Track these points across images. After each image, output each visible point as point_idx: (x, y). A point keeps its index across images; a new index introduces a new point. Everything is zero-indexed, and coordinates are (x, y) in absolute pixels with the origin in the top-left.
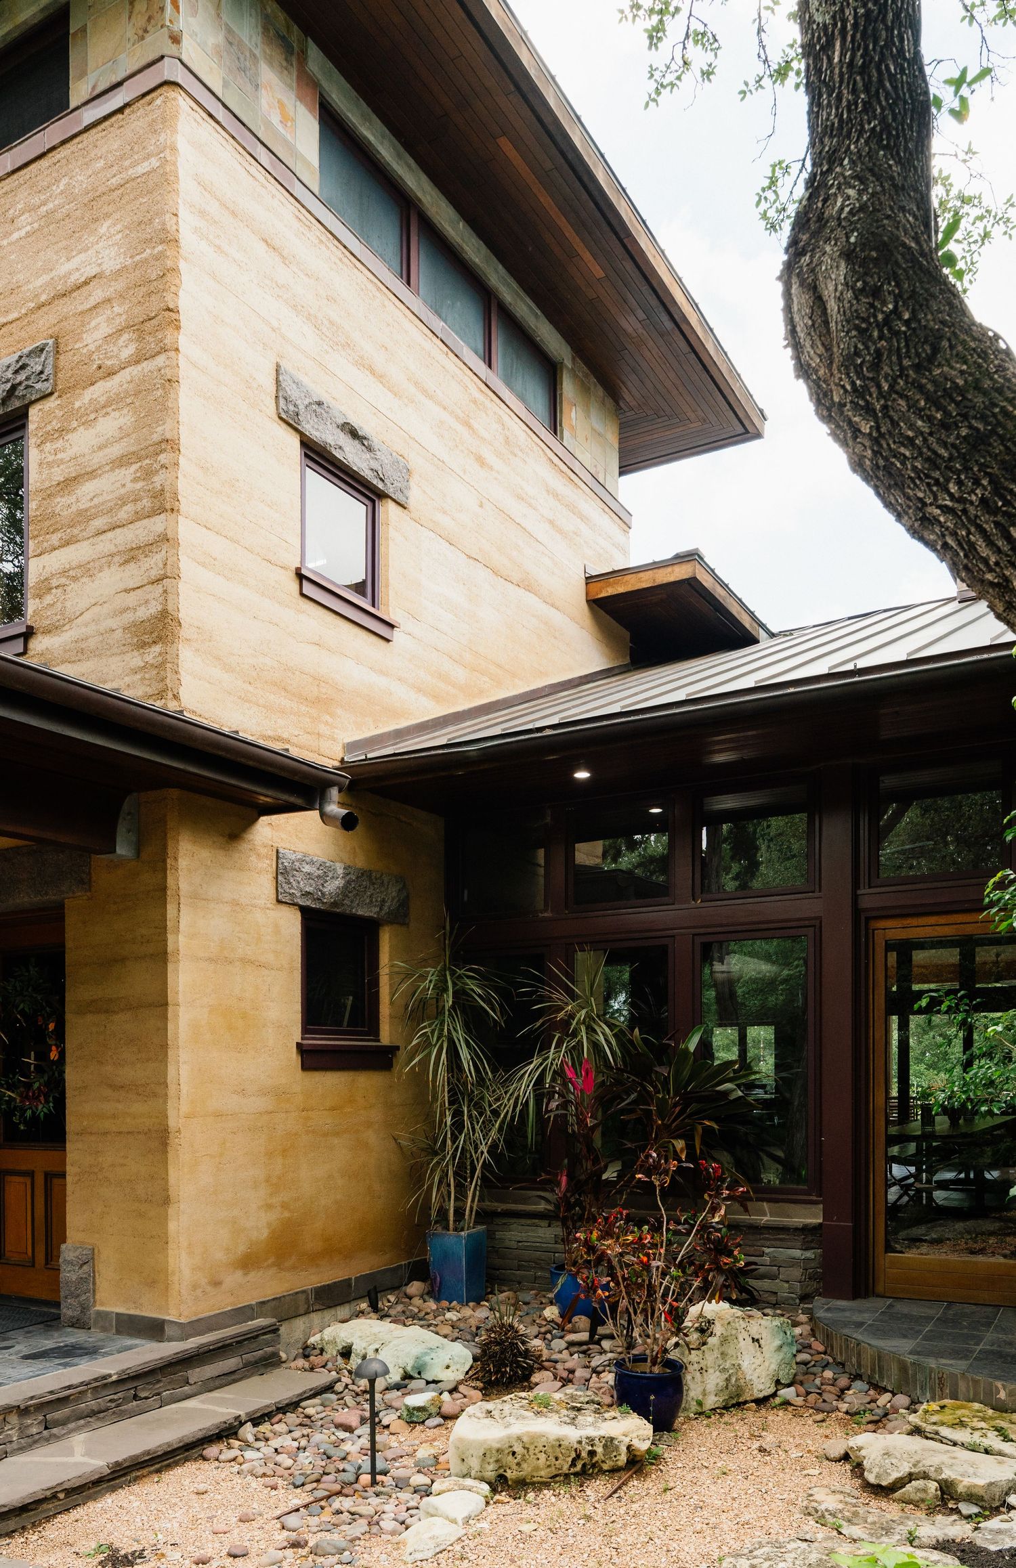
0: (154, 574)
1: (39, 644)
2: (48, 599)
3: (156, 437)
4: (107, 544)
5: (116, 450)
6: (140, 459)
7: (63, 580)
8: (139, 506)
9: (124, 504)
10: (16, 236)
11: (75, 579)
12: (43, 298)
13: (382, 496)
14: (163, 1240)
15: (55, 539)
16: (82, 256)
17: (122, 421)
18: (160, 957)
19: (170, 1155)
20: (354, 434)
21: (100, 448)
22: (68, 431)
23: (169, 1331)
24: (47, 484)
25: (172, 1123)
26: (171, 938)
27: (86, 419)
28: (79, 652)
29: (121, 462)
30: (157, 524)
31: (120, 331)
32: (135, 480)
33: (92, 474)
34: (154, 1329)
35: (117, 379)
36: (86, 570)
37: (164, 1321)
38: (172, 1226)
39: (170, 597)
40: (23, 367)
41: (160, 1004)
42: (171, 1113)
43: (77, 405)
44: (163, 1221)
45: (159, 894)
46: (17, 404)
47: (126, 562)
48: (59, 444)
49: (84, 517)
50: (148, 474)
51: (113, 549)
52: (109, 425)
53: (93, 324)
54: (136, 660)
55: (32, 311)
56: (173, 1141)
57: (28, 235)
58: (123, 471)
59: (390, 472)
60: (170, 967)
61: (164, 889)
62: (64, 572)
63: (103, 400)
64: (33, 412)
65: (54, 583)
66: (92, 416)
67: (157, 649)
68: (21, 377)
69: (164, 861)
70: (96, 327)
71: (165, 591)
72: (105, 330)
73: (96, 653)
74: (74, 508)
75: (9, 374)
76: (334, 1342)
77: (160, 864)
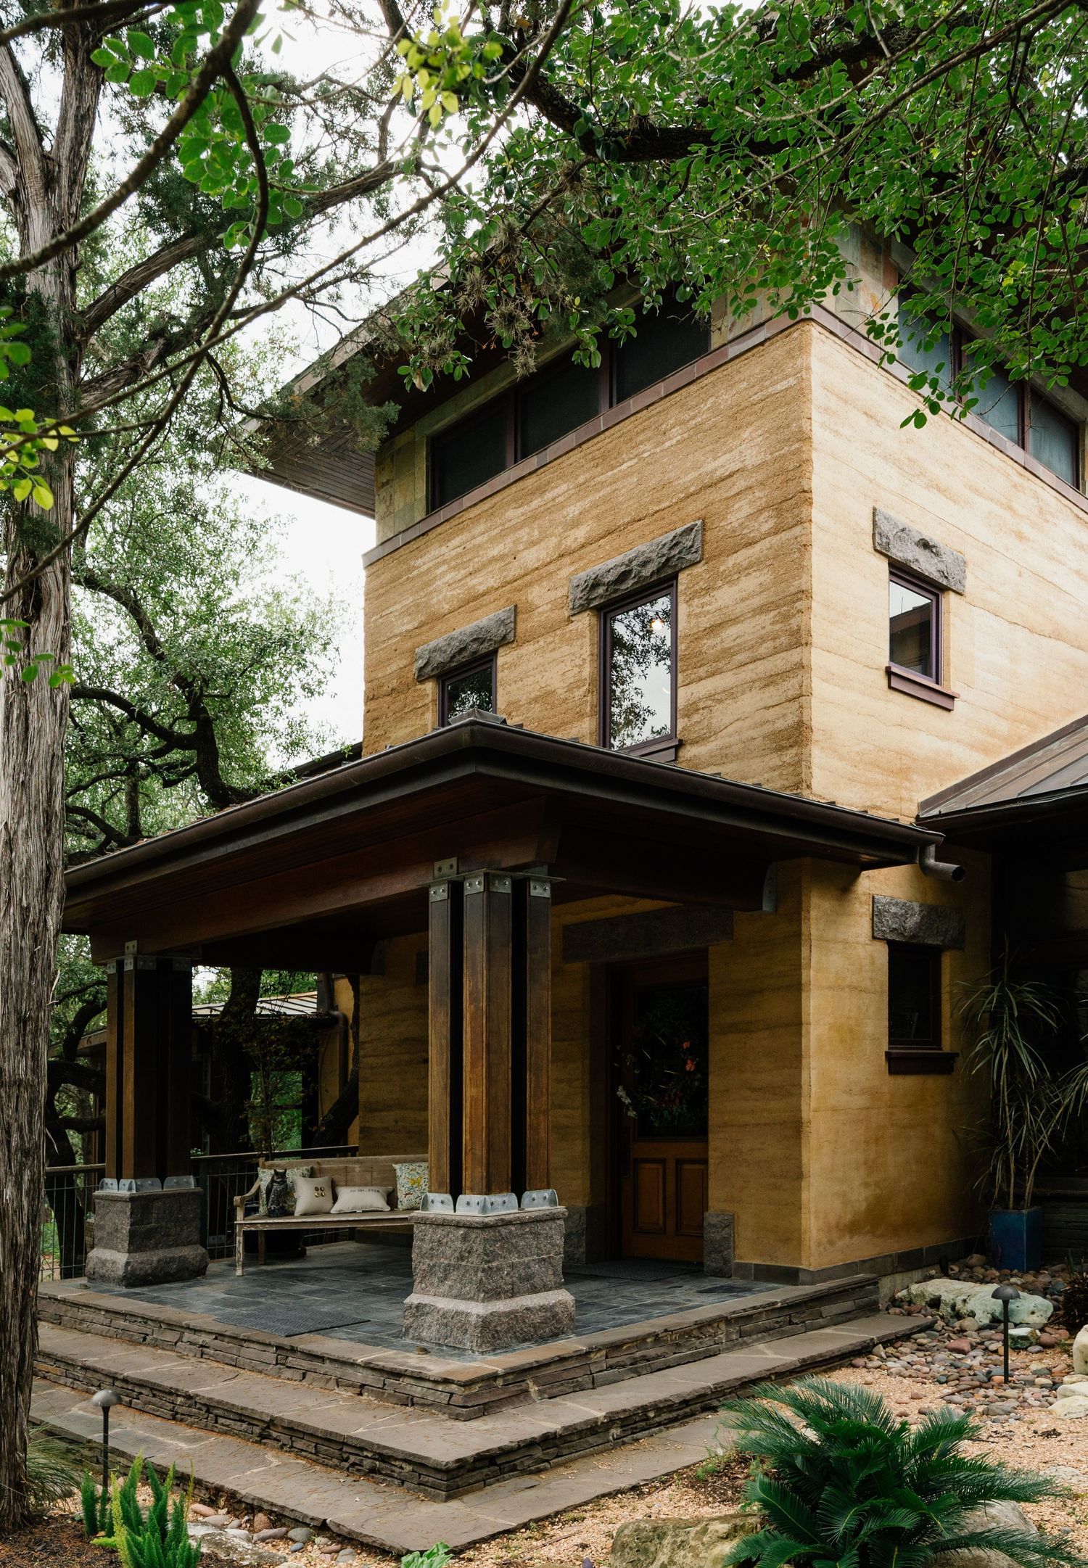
0: (791, 694)
1: (688, 752)
2: (696, 718)
3: (793, 590)
4: (747, 673)
5: (757, 601)
6: (778, 607)
7: (709, 703)
8: (778, 642)
9: (764, 642)
10: (668, 444)
11: (720, 701)
12: (692, 489)
13: (945, 589)
14: (797, 1207)
15: (702, 672)
16: (728, 456)
17: (762, 579)
18: (795, 987)
19: (803, 1141)
20: (925, 545)
21: (742, 600)
22: (714, 589)
23: (802, 1277)
24: (695, 630)
25: (804, 1116)
26: (804, 973)
27: (729, 579)
28: (724, 756)
29: (762, 610)
30: (794, 656)
31: (760, 511)
32: (773, 623)
33: (735, 621)
34: (791, 1276)
35: (758, 547)
36: (730, 694)
37: (798, 1270)
38: (804, 1195)
39: (805, 711)
40: (676, 544)
41: (795, 1024)
42: (804, 1108)
43: (722, 568)
44: (798, 1190)
45: (795, 939)
46: (670, 571)
47: (766, 686)
48: (707, 599)
49: (727, 653)
50: (786, 618)
51: (754, 677)
52: (749, 583)
53: (737, 506)
54: (775, 760)
55: (682, 500)
56: (805, 1129)
57: (678, 443)
58: (763, 617)
59: (953, 570)
60: (804, 995)
61: (798, 935)
62: (710, 697)
63: (745, 563)
64: (683, 578)
65: (701, 705)
66: (736, 576)
67: (794, 751)
68: (675, 551)
69: (799, 914)
70: (739, 509)
71: (801, 707)
72: (747, 510)
73: (737, 757)
74: (719, 647)
75: (665, 551)
76: (922, 1295)
77: (796, 915)
